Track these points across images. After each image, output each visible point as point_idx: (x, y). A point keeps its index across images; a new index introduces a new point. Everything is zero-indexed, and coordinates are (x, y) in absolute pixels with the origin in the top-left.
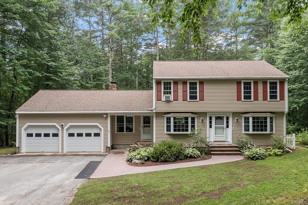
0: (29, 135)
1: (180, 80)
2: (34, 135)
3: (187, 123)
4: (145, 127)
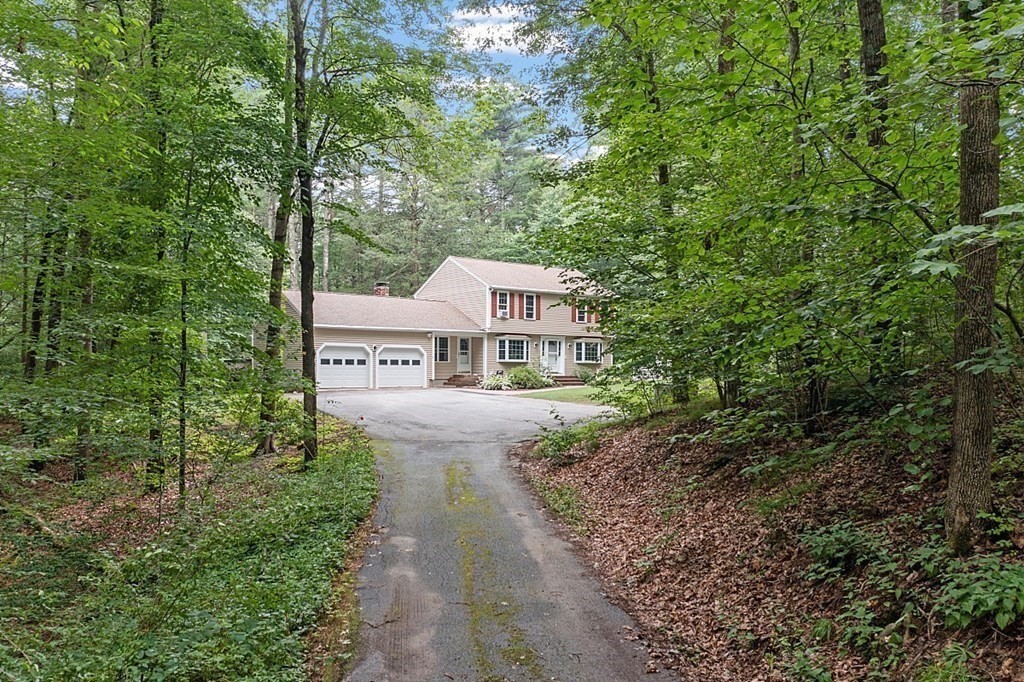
0: (325, 362)
1: (517, 291)
2: (331, 362)
3: (522, 348)
4: (462, 354)
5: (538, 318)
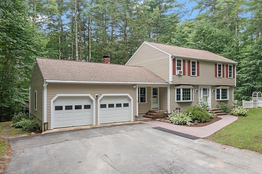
1: (187, 59)
3: (190, 93)
4: (154, 97)
5: (198, 75)
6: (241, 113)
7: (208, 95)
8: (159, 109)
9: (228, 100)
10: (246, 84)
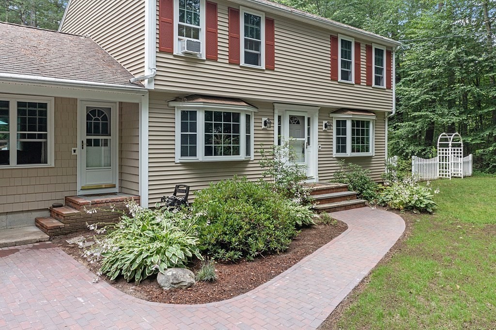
5: (270, 66)
6: (413, 202)
7: (306, 139)
8: (116, 190)
9: (371, 157)
10: (420, 113)
